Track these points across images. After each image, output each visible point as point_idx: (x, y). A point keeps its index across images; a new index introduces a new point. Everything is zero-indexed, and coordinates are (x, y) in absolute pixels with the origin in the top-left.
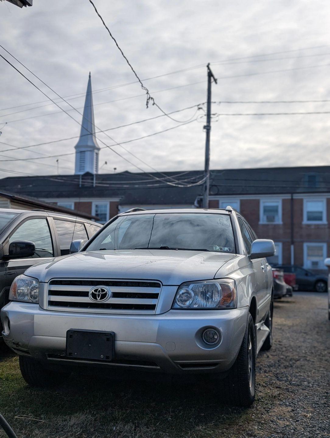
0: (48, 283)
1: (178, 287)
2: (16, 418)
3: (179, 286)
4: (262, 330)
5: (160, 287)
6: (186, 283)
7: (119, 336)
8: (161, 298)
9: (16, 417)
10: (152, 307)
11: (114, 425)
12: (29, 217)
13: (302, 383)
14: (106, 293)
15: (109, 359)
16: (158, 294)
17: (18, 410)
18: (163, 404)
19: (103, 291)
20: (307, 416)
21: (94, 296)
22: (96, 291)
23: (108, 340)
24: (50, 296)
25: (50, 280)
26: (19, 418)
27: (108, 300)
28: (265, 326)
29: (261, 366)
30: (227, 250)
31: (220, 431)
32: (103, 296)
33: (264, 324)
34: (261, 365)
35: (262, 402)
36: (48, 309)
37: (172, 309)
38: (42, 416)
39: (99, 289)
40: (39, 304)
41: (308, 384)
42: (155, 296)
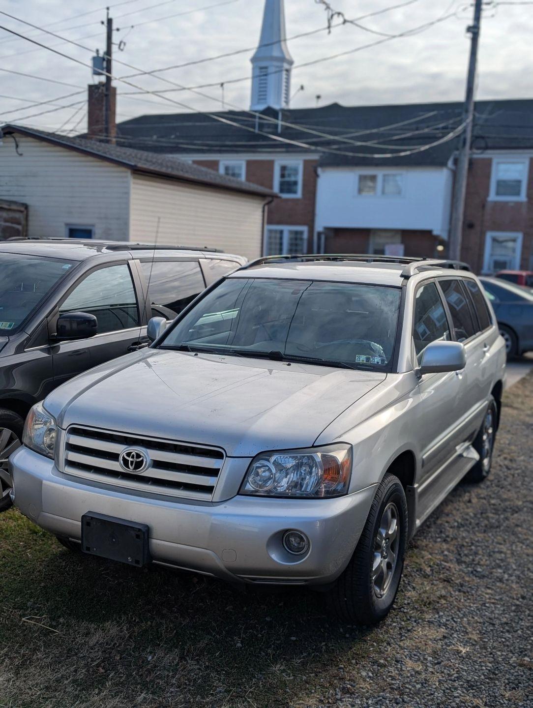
0: (65, 430)
1: (251, 459)
2: (24, 622)
3: (254, 458)
4: (466, 457)
5: (223, 459)
6: (265, 455)
7: (156, 532)
8: (223, 475)
9: (23, 619)
10: (209, 489)
11: (151, 653)
12: (95, 266)
13: (494, 570)
14: (142, 460)
15: (139, 564)
16: (219, 469)
17: (32, 605)
18: (245, 609)
19: (138, 456)
20: (461, 651)
21: (126, 462)
22: (128, 454)
23: (138, 536)
24: (68, 451)
25: (69, 426)
26: (27, 622)
27: (145, 471)
28: (472, 449)
29: (446, 524)
30: (378, 363)
31: (304, 677)
32: (139, 465)
33: (471, 446)
34: (447, 522)
35: (404, 612)
36: (64, 472)
37: (238, 494)
38: (61, 620)
39: (133, 453)
40: (54, 460)
41: (503, 574)
42: (214, 472)
